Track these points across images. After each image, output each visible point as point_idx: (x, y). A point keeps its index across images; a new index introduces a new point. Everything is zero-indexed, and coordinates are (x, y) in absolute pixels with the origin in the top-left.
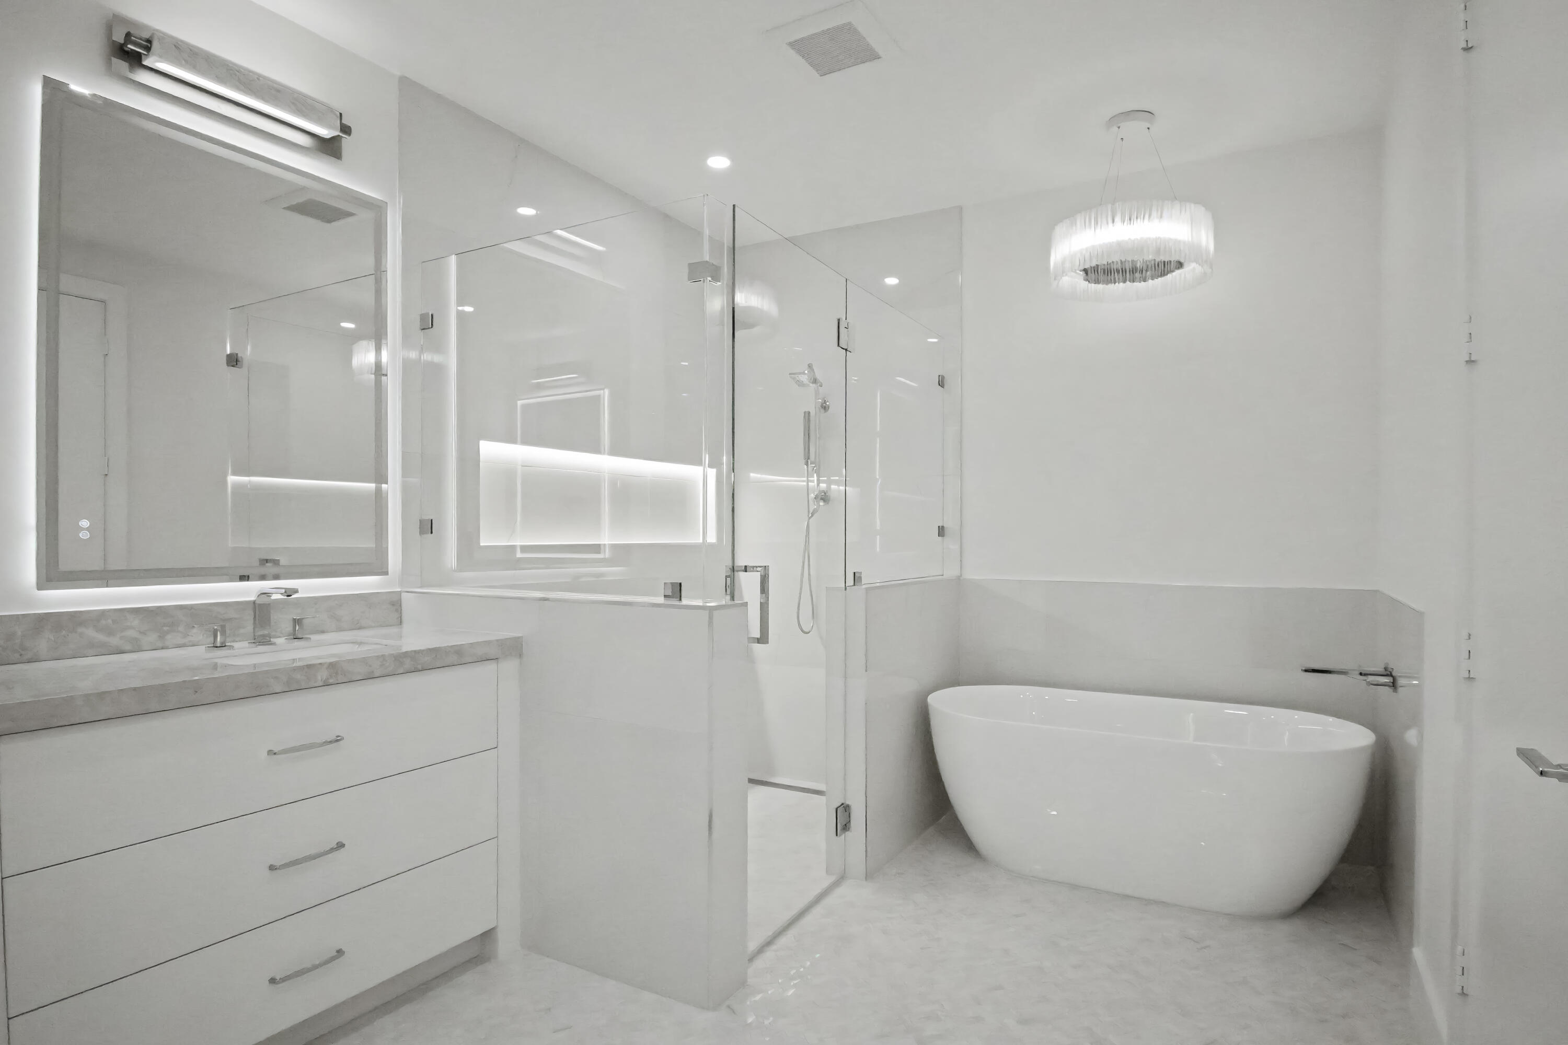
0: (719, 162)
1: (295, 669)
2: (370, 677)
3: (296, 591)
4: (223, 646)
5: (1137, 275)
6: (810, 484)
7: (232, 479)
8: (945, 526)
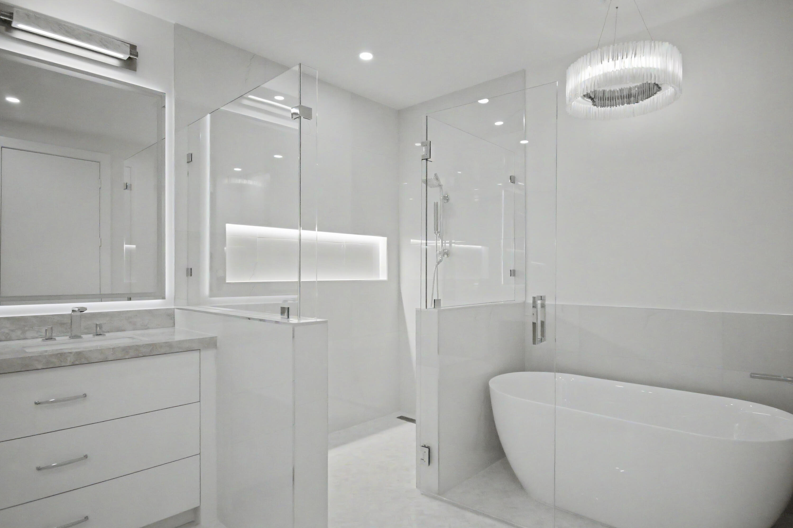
0: (366, 56)
1: (51, 356)
2: (106, 361)
3: (86, 309)
4: (51, 339)
5: (632, 99)
6: (438, 244)
7: (126, 246)
8: (516, 269)
